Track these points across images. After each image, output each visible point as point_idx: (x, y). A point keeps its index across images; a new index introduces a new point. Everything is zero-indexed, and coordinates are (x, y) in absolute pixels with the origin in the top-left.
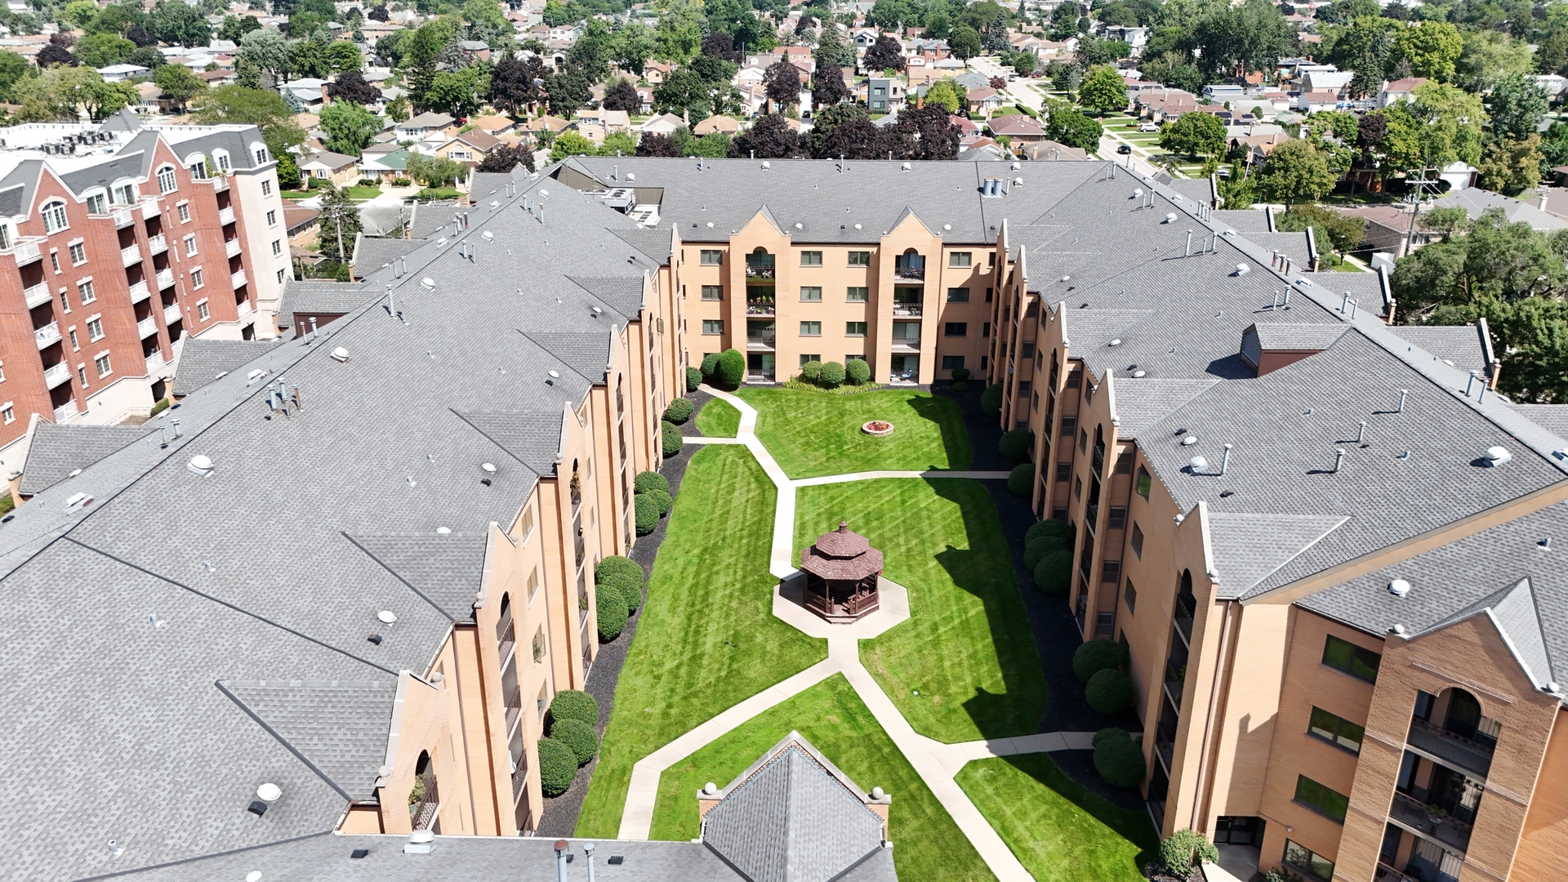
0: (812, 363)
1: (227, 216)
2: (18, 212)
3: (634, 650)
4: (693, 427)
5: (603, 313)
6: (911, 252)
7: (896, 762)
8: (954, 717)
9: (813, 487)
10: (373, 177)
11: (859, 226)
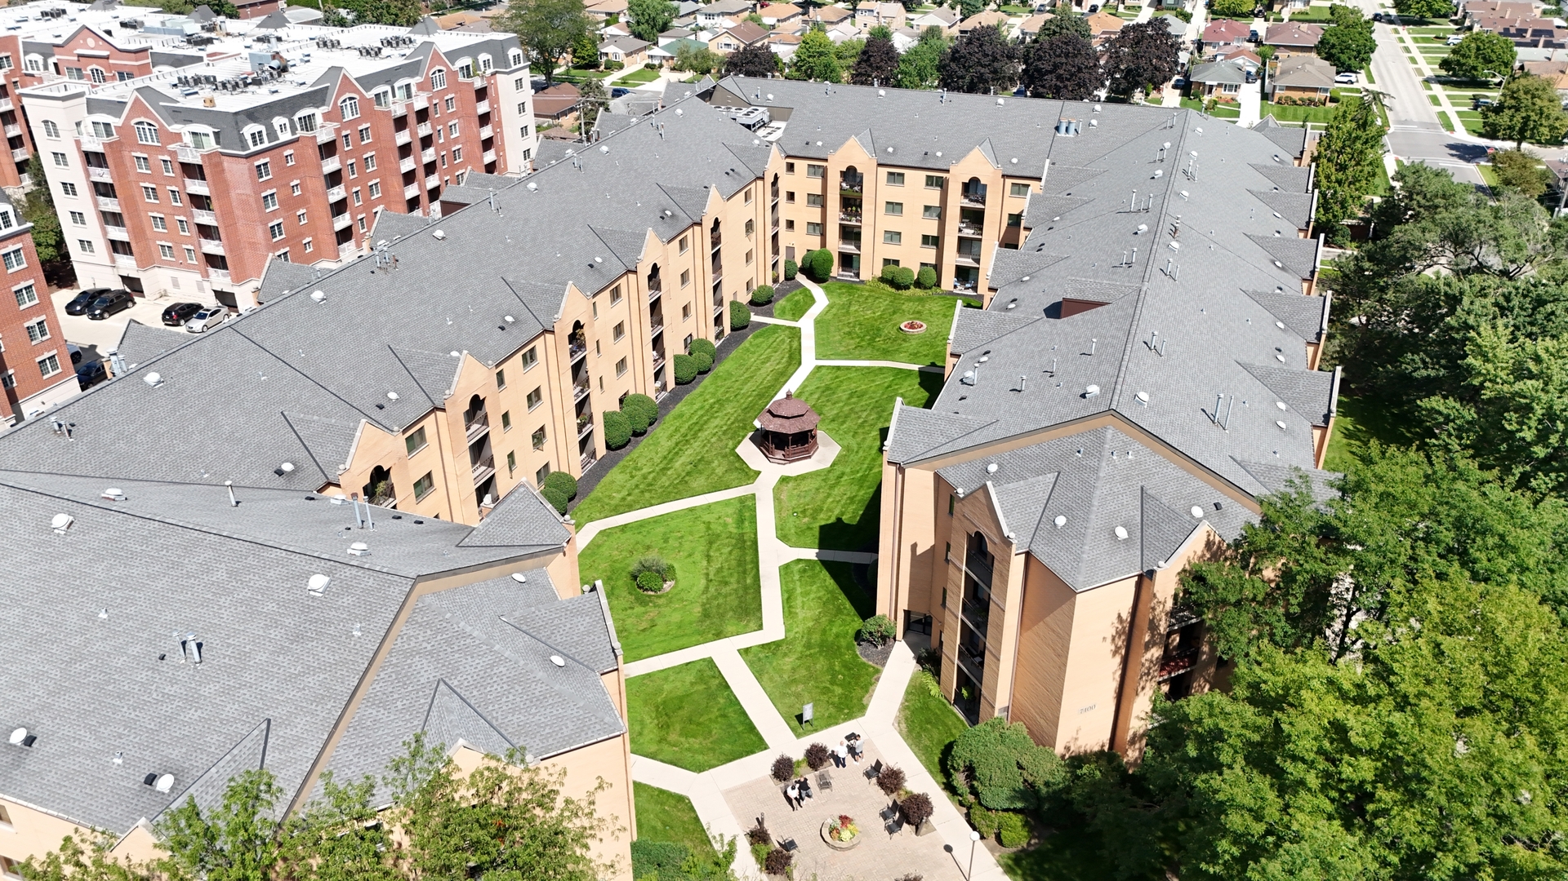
0: (892, 267)
1: (483, 107)
2: (323, 104)
3: (628, 458)
4: (771, 309)
5: (673, 216)
6: (975, 181)
7: (750, 552)
8: (808, 533)
9: (828, 367)
10: (656, 62)
11: (939, 154)
